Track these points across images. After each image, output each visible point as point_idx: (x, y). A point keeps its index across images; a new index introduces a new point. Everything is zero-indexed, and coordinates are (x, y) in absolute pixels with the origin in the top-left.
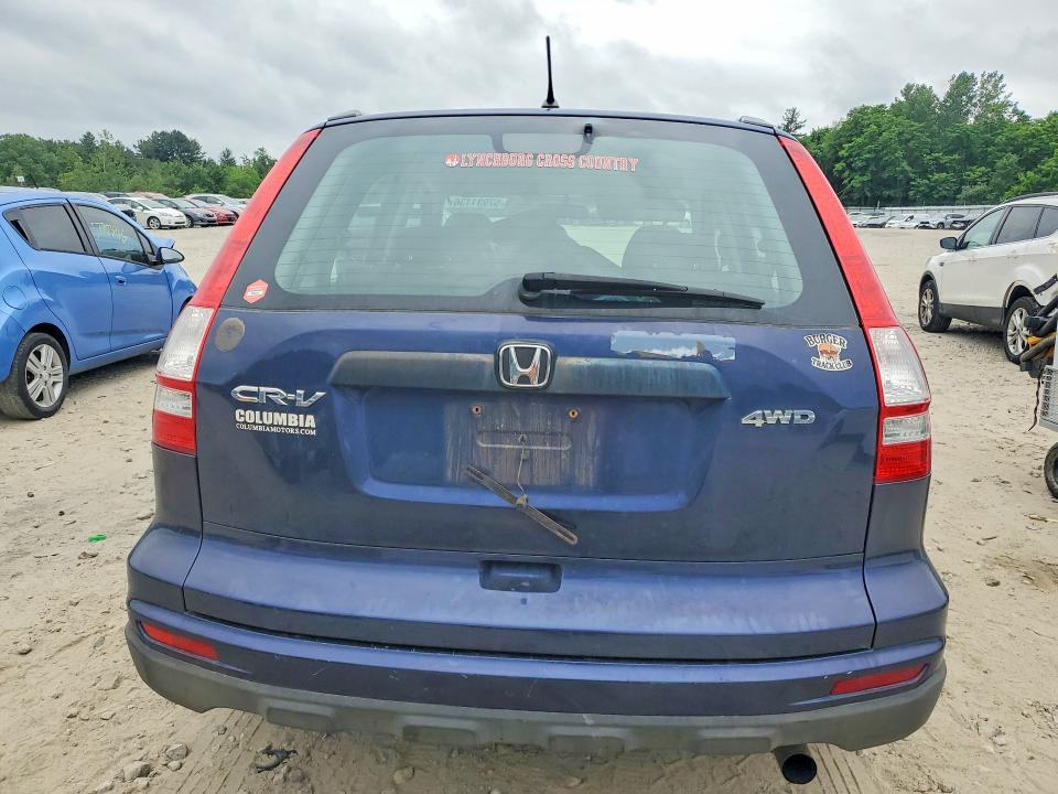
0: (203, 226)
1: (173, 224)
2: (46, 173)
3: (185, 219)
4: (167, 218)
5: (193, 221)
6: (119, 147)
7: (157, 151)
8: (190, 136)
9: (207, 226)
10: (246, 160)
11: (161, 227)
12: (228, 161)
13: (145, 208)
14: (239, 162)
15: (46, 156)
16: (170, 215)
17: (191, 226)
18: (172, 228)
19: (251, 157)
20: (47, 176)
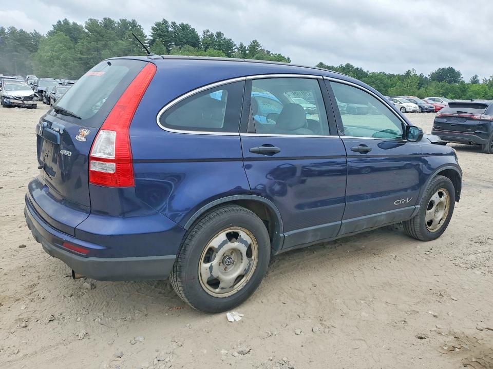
0: (427, 112)
1: (411, 110)
2: (384, 88)
3: (418, 108)
4: (409, 107)
5: (422, 109)
6: (421, 75)
7: (438, 77)
8: (457, 69)
9: (430, 112)
10: (485, 80)
11: (406, 112)
12: (475, 81)
13: (400, 103)
14: (481, 82)
15: (386, 81)
16: (412, 106)
17: (421, 112)
18: (411, 112)
19: (487, 79)
20: (384, 89)
